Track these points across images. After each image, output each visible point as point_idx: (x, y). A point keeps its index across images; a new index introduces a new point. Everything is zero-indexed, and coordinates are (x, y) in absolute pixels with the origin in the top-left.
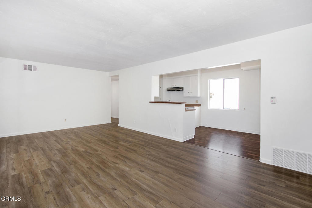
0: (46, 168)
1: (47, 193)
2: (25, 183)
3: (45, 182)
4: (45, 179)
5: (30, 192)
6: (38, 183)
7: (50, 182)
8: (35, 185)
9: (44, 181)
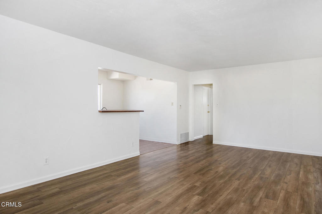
0: (269, 200)
1: (286, 183)
2: (299, 198)
3: (282, 189)
4: (280, 191)
5: (297, 189)
6: (288, 191)
7: (279, 187)
8: (291, 191)
9: (282, 191)
